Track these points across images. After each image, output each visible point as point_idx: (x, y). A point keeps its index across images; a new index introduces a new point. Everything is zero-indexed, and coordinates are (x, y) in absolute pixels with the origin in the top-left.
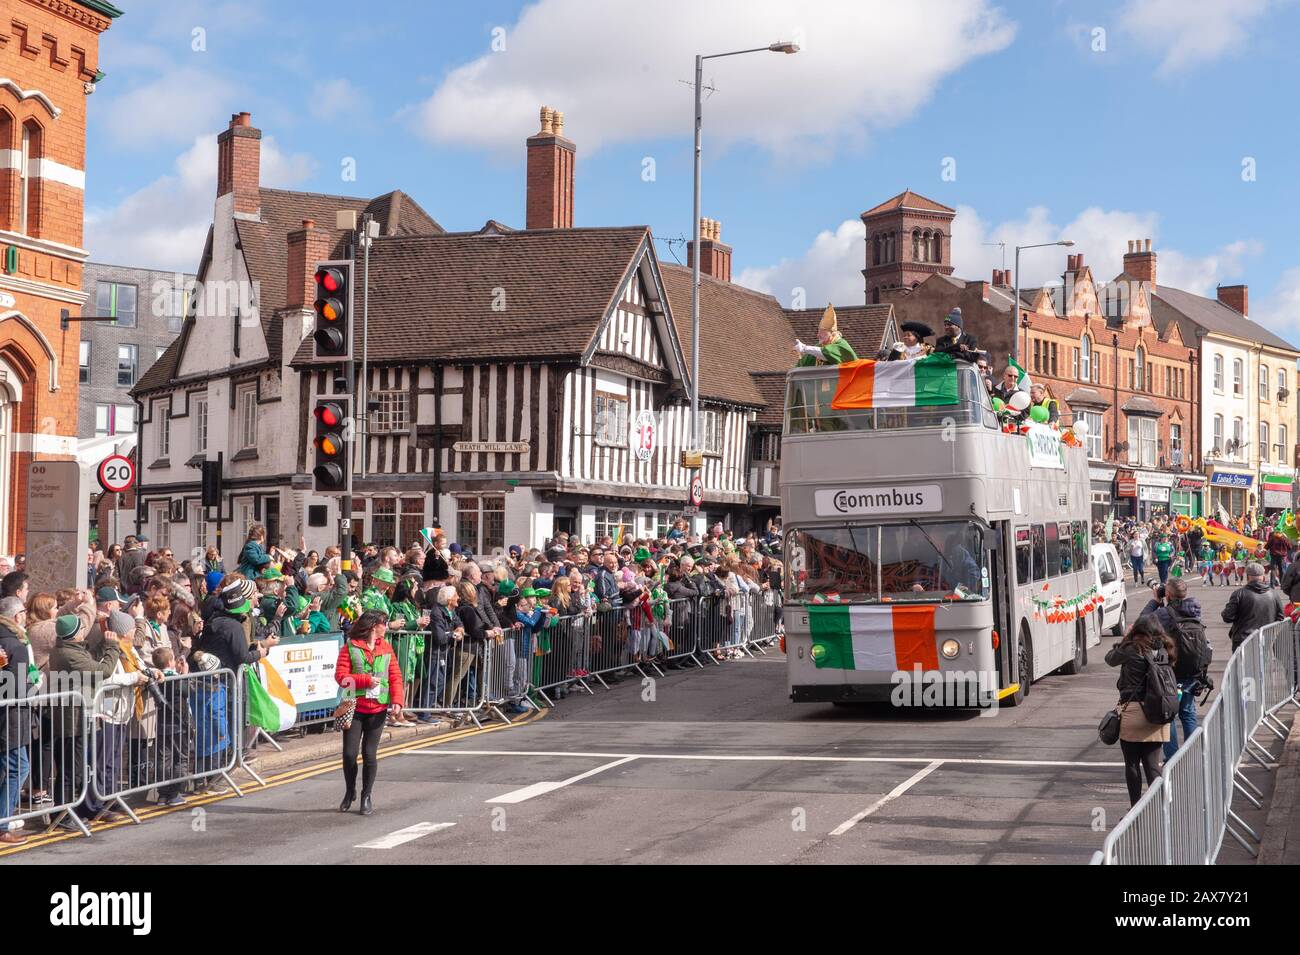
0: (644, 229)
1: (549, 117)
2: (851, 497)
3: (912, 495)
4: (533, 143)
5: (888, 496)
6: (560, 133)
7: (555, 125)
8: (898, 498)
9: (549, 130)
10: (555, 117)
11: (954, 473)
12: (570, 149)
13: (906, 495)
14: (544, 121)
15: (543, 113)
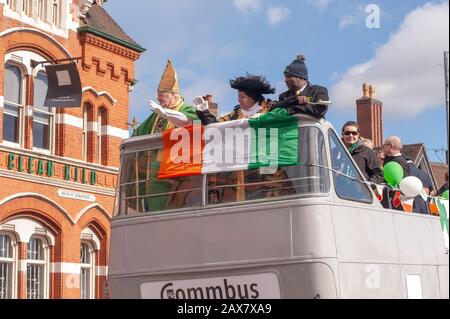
0: (421, 145)
1: (367, 88)
2: (179, 290)
3: (245, 286)
4: (359, 103)
5: (219, 287)
6: (374, 96)
7: (370, 92)
8: (230, 290)
9: (368, 95)
10: (370, 88)
11: (292, 257)
12: (379, 105)
13: (239, 287)
14: (364, 90)
15: (364, 86)
